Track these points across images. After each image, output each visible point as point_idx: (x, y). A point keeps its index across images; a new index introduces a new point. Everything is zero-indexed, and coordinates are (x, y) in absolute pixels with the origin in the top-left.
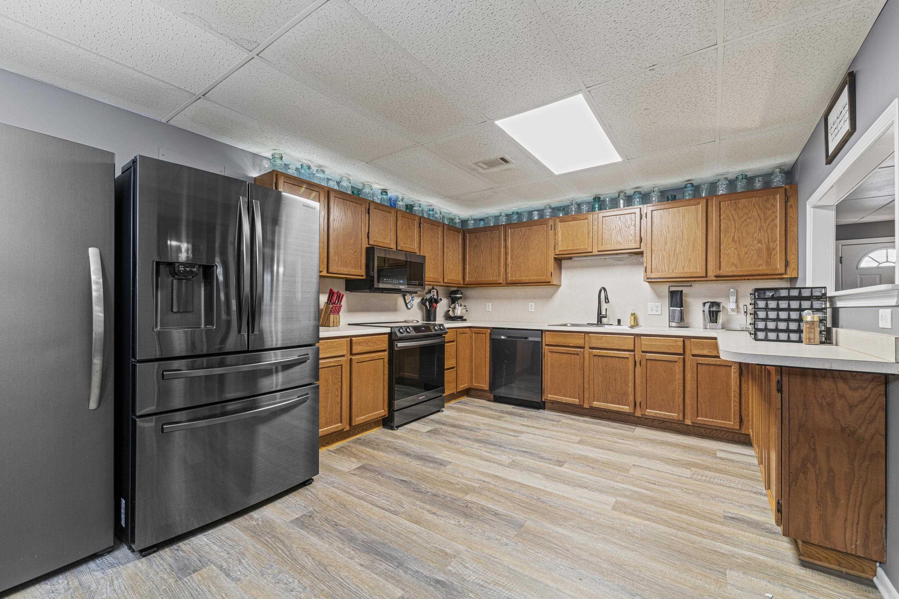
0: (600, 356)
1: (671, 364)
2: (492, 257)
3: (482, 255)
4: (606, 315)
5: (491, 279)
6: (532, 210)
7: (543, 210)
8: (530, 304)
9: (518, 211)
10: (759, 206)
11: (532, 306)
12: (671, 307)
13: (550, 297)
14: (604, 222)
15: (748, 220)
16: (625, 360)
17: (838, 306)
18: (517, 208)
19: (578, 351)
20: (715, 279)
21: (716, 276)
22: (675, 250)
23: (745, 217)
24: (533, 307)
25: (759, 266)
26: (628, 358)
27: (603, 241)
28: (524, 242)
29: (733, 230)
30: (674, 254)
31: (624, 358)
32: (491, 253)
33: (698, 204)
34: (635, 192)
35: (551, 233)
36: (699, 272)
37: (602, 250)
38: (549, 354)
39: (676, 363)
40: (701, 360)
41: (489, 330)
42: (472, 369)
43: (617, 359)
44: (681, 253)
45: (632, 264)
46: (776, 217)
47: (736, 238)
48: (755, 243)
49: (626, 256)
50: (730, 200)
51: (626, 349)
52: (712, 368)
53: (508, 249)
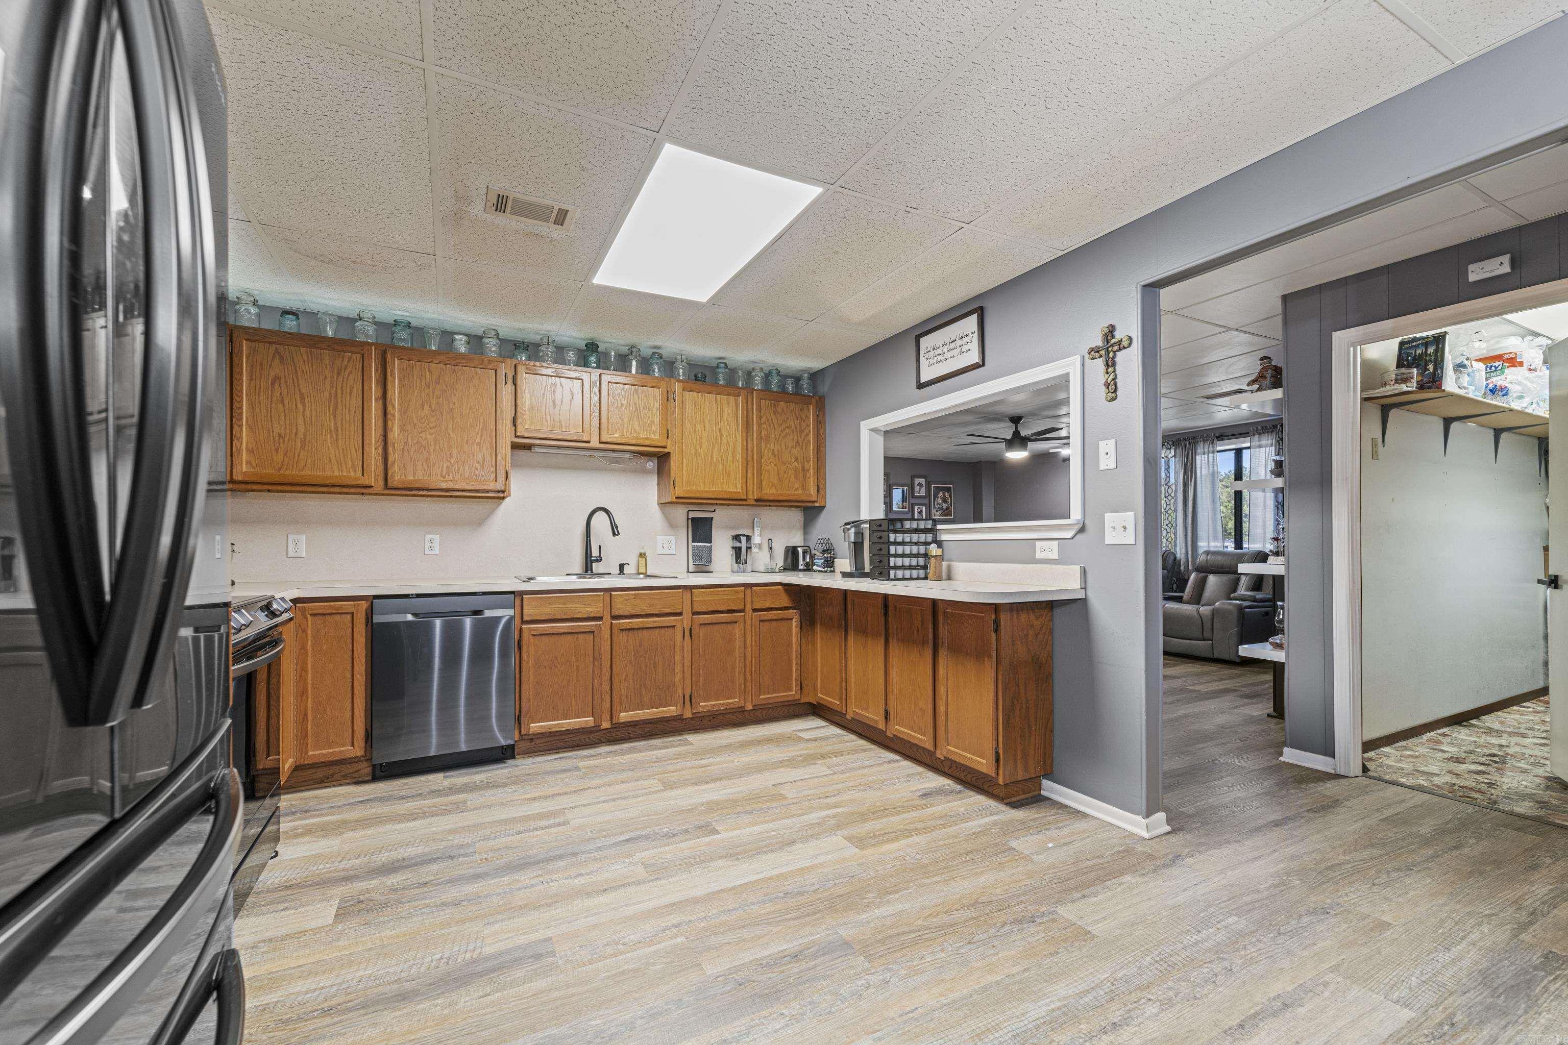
0: (630, 629)
1: (730, 627)
2: (339, 418)
3: (300, 406)
4: (600, 557)
5: (336, 473)
6: (456, 330)
7: (481, 338)
8: (428, 537)
9: (409, 319)
10: (795, 414)
11: (433, 542)
12: (693, 541)
13: (480, 522)
14: (611, 392)
15: (787, 431)
16: (670, 629)
17: (942, 539)
18: (408, 314)
19: (591, 626)
20: (755, 503)
21: (756, 500)
22: (712, 458)
23: (784, 426)
24: (436, 545)
25: (796, 490)
26: (674, 626)
27: (610, 426)
28: (438, 398)
29: (773, 440)
30: (711, 463)
31: (668, 627)
32: (336, 408)
33: (739, 396)
34: (654, 353)
35: (506, 390)
36: (739, 493)
37: (609, 440)
38: (532, 640)
39: (735, 625)
40: (765, 615)
41: (364, 602)
42: (306, 715)
43: (658, 631)
44: (719, 461)
45: (634, 471)
46: (810, 432)
47: (776, 451)
48: (793, 460)
49: (627, 455)
50: (771, 401)
51: (672, 611)
52: (774, 623)
53: (394, 406)
